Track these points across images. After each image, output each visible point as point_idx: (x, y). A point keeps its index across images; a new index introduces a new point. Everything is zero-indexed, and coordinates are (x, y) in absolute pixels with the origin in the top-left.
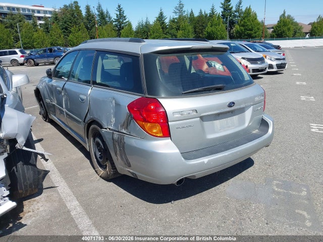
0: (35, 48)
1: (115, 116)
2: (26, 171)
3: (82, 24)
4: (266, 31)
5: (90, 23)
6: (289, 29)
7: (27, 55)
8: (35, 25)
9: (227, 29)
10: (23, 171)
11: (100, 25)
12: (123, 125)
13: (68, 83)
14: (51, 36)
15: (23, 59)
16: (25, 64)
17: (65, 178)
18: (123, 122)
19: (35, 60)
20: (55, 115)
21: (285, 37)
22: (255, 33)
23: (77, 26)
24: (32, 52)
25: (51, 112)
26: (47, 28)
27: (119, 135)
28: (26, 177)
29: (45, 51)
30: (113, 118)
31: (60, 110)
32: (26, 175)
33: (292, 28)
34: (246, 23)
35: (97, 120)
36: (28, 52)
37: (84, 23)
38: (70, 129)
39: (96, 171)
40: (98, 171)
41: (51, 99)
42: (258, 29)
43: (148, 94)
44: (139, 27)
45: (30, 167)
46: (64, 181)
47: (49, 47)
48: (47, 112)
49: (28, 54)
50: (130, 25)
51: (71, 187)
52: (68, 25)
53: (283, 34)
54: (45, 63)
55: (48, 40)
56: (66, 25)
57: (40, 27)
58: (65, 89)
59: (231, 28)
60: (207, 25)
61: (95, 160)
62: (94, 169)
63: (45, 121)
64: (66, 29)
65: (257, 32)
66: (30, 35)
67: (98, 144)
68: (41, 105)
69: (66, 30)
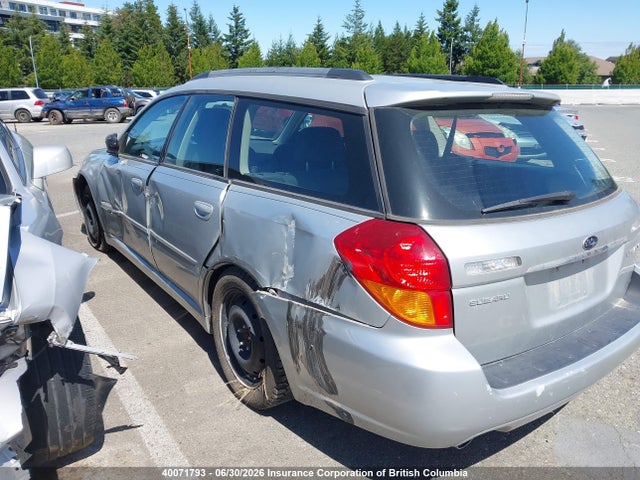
0: (63, 87)
1: (294, 262)
2: (69, 399)
3: (160, 42)
4: (526, 71)
5: (175, 41)
6: (571, 68)
7: (48, 101)
8: (65, 41)
9: (448, 62)
10: (62, 398)
11: (196, 47)
12: (319, 287)
13: (160, 168)
14: (97, 64)
15: (40, 108)
16: (44, 119)
17: (156, 401)
18: (317, 280)
19: (65, 111)
20: (121, 239)
21: (563, 83)
22: (504, 73)
23: (150, 46)
24: (58, 95)
25: (111, 231)
26: (89, 49)
27: (307, 310)
28: (67, 411)
29: (86, 94)
30: (287, 264)
31: (136, 228)
32: (69, 407)
33: (577, 65)
34: (487, 53)
35: (243, 266)
36: (50, 94)
37: (164, 41)
38: (161, 273)
39: (229, 386)
40: (235, 387)
41: (114, 204)
42: (511, 65)
43: (393, 213)
44: (273, 52)
45: (79, 385)
46: (153, 409)
47: (92, 87)
48: (101, 230)
49: (51, 99)
50: (255, 48)
51: (173, 429)
52: (132, 44)
53: (560, 77)
54: (84, 118)
55: (90, 72)
56: (128, 43)
57: (76, 45)
58: (154, 183)
59: (457, 62)
60: (408, 55)
61: (228, 357)
62: (225, 380)
63: (97, 248)
64: (128, 51)
65: (508, 71)
66: (55, 60)
67: (238, 322)
68: (87, 214)
69: (127, 53)
